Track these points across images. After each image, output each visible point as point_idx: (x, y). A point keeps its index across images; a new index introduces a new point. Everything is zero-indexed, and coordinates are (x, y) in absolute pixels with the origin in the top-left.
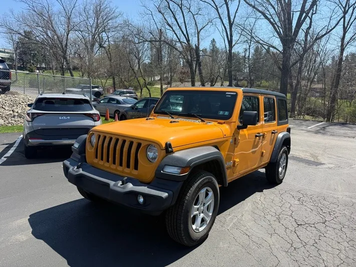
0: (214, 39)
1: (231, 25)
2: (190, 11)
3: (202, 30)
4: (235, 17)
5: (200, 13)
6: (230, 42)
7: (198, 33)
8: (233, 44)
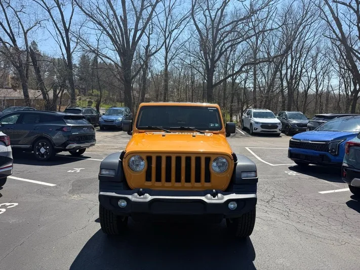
0: (34, 41)
1: (67, 31)
2: (10, 6)
3: (29, 31)
4: (70, 23)
5: (24, 10)
6: (68, 48)
7: (25, 34)
8: (71, 51)
